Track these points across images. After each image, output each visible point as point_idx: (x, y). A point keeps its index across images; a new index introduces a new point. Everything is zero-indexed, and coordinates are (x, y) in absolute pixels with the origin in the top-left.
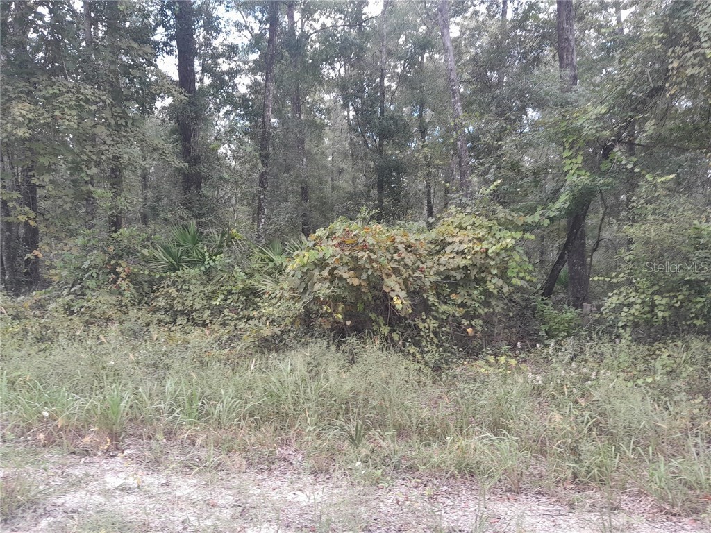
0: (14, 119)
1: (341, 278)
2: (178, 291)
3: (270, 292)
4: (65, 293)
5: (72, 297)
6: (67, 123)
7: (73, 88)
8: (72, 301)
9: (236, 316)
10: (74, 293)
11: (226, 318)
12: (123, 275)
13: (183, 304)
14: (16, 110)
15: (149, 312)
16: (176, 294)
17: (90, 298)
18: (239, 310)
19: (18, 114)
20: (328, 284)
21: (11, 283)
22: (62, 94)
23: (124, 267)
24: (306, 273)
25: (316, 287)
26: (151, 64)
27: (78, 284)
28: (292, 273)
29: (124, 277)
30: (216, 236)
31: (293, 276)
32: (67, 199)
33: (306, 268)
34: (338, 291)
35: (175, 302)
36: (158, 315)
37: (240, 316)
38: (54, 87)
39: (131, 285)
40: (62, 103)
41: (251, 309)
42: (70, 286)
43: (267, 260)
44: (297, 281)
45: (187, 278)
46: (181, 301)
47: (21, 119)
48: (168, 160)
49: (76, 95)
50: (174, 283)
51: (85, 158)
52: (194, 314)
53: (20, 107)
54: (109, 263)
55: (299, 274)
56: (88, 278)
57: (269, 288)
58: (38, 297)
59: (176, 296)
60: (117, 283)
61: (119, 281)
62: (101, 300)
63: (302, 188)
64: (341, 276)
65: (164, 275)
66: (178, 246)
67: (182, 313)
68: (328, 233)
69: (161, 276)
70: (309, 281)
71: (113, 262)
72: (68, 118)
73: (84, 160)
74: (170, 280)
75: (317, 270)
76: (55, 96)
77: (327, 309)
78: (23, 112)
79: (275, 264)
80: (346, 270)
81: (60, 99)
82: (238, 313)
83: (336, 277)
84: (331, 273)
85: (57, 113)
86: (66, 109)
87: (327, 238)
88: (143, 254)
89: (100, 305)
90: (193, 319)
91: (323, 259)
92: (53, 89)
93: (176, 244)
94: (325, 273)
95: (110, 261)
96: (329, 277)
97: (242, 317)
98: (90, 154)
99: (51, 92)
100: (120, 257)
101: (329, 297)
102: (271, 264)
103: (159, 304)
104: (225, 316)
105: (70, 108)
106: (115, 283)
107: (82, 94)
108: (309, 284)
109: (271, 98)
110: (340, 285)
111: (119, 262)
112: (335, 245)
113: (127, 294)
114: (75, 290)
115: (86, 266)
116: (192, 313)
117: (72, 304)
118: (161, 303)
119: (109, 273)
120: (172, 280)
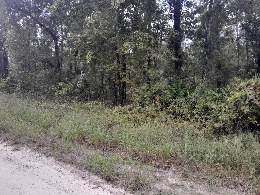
0: (124, 48)
1: (255, 105)
2: (177, 106)
3: (215, 109)
4: (138, 105)
5: (140, 107)
6: (140, 47)
7: (142, 35)
8: (141, 108)
9: (200, 118)
10: (141, 106)
11: (197, 118)
12: (157, 100)
13: (179, 111)
14: (125, 44)
15: (166, 114)
16: (176, 107)
17: (146, 108)
18: (202, 115)
19: (126, 46)
20: (248, 107)
21: (120, 101)
22: (138, 37)
23: (158, 97)
24: (237, 102)
25: (242, 108)
26: (166, 23)
27: (143, 103)
28: (230, 102)
29: (158, 100)
30: (189, 85)
31: (231, 103)
32: (139, 74)
33: (237, 100)
34: (253, 110)
35: (176, 110)
36: (170, 115)
37: (202, 118)
38: (136, 35)
39: (160, 103)
40: (138, 40)
41: (206, 115)
42: (140, 103)
43: (213, 95)
44: (233, 105)
45: (181, 102)
46: (178, 110)
47: (126, 47)
48: (172, 57)
49: (143, 37)
50: (175, 104)
51: (144, 59)
52: (184, 115)
53: (126, 43)
54: (153, 96)
55: (234, 102)
56: (146, 101)
57: (214, 107)
58: (130, 106)
59: (176, 108)
60: (156, 103)
61: (156, 102)
62: (150, 109)
63: (218, 65)
64: (255, 104)
65: (172, 100)
66: (175, 89)
67: (178, 115)
68: (247, 84)
69: (171, 101)
70: (239, 105)
71: (154, 95)
72: (140, 45)
73: (144, 60)
74: (174, 102)
75: (242, 100)
76: (136, 38)
77: (249, 118)
78: (127, 45)
79: (216, 97)
80: (258, 101)
81: (138, 39)
82: (201, 116)
83: (252, 104)
84: (250, 102)
85: (137, 44)
86: (140, 43)
87: (246, 86)
88: (164, 92)
89: (150, 110)
90: (183, 117)
91: (246, 95)
92: (136, 36)
93: (174, 88)
94: (247, 102)
95: (153, 95)
96: (249, 104)
97: (203, 118)
98: (146, 57)
99: (135, 37)
100: (156, 94)
101: (249, 113)
102: (214, 97)
103: (170, 111)
104: (196, 117)
105: (141, 42)
106: (155, 103)
107: (144, 36)
108: (239, 106)
109: (209, 30)
110: (255, 107)
111: (156, 95)
112: (251, 89)
113: (159, 107)
114: (142, 105)
115: (145, 96)
116: (183, 115)
117: (141, 109)
118: (171, 111)
119: (153, 99)
120: (175, 102)
